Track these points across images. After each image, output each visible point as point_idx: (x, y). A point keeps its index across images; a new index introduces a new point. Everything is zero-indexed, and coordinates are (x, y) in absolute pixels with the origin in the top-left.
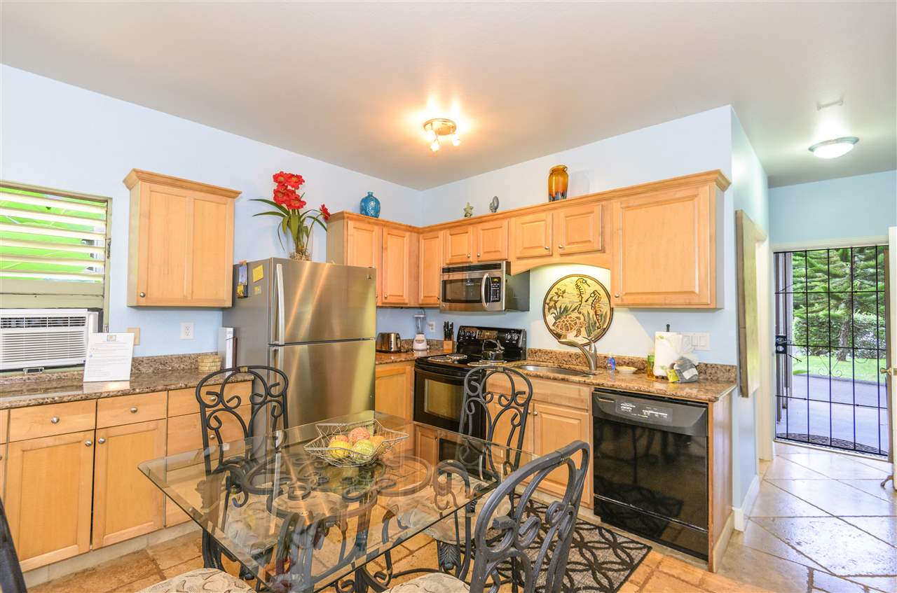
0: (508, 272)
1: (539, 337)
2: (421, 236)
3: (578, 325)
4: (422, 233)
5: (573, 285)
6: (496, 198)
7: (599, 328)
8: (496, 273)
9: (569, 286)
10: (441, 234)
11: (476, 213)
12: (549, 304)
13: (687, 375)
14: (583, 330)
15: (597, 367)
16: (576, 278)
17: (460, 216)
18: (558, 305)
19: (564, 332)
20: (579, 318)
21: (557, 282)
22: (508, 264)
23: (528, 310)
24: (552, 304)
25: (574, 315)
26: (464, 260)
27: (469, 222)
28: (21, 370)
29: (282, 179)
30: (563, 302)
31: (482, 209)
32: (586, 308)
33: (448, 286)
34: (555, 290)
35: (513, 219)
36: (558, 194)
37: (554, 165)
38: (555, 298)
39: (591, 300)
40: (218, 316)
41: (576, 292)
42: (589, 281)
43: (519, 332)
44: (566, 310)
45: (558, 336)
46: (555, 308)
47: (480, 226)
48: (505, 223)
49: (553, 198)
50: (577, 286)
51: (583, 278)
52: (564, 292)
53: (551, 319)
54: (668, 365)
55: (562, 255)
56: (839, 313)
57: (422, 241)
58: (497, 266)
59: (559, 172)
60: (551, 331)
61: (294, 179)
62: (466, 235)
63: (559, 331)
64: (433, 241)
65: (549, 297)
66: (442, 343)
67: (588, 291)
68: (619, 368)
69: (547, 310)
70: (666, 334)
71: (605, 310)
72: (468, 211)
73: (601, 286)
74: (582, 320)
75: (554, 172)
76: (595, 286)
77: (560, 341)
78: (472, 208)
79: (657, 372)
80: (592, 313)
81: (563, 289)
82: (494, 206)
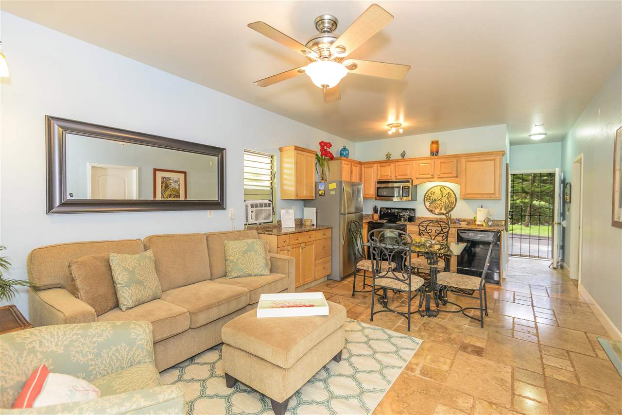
0: (412, 184)
1: (422, 212)
2: (363, 166)
3: (441, 206)
4: (363, 164)
5: (439, 190)
6: (404, 151)
7: (450, 207)
8: (407, 184)
9: (437, 191)
10: (375, 166)
11: (393, 158)
12: (426, 198)
13: (490, 223)
14: (443, 208)
15: (451, 223)
16: (440, 187)
17: (384, 158)
18: (431, 198)
19: (434, 209)
20: (441, 203)
21: (431, 188)
22: (412, 181)
23: (416, 200)
24: (428, 197)
25: (439, 202)
26: (388, 178)
27: (388, 161)
28: (256, 224)
29: (323, 144)
30: (433, 197)
31: (396, 156)
32: (445, 200)
33: (379, 190)
34: (430, 192)
35: (414, 162)
36: (435, 153)
37: (435, 139)
38: (430, 195)
39: (447, 196)
40: (302, 203)
41: (440, 192)
42: (446, 188)
43: (413, 210)
44: (435, 200)
45: (431, 211)
46: (430, 199)
47: (397, 163)
48: (410, 163)
49: (432, 154)
50: (440, 190)
51: (443, 187)
52: (434, 193)
53: (427, 204)
54: (483, 220)
55: (438, 178)
56: (527, 201)
57: (363, 169)
58: (408, 182)
59: (435, 142)
60: (428, 209)
61: (328, 144)
62: (389, 167)
63: (431, 209)
64: (370, 169)
65: (427, 195)
66: (373, 215)
67: (445, 193)
68: (461, 223)
69: (426, 200)
70: (481, 209)
71: (453, 200)
72: (388, 156)
73: (452, 190)
74: (443, 204)
75: (433, 143)
76: (449, 190)
77: (432, 213)
78: (390, 155)
79: (478, 223)
80: (447, 201)
81: (434, 191)
82: (403, 155)
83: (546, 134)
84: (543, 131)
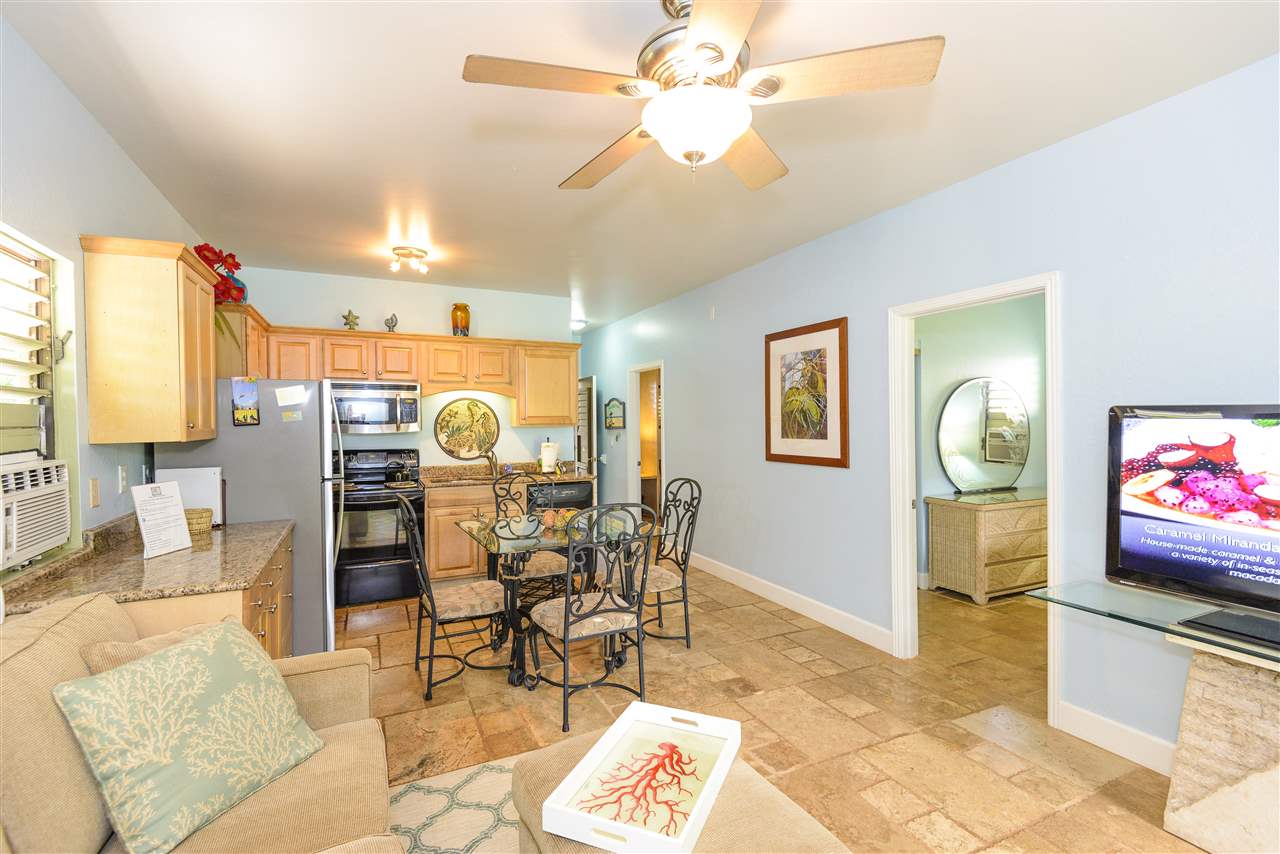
1: (432, 456)
2: (272, 336)
3: (470, 441)
5: (465, 407)
6: (394, 315)
7: (488, 442)
9: (462, 409)
11: (362, 326)
12: (440, 424)
14: (474, 445)
16: (467, 402)
17: (336, 324)
18: (450, 425)
19: (456, 449)
20: (470, 436)
21: (449, 405)
22: (421, 386)
24: (444, 423)
25: (466, 433)
26: (355, 376)
27: (350, 331)
30: (455, 423)
31: (369, 322)
32: (478, 427)
34: (447, 411)
35: (423, 343)
36: (461, 328)
37: (461, 301)
38: (448, 418)
39: (481, 421)
41: (468, 413)
42: (479, 405)
43: (414, 451)
44: (459, 429)
45: (451, 453)
46: (448, 428)
47: (378, 342)
48: (413, 345)
49: (455, 328)
50: (469, 408)
51: (474, 402)
52: (456, 413)
53: (443, 438)
54: (554, 462)
55: (476, 383)
58: (412, 388)
59: (460, 308)
60: (443, 448)
63: (451, 448)
64: (296, 346)
65: (441, 417)
67: (479, 413)
69: (438, 430)
70: (547, 444)
71: (494, 428)
72: (349, 319)
73: (490, 408)
74: (474, 437)
75: (457, 308)
76: (484, 409)
77: (453, 457)
78: (357, 318)
79: (545, 469)
80: (482, 431)
81: (455, 410)
82: (391, 324)
83: (586, 322)
84: (584, 318)
